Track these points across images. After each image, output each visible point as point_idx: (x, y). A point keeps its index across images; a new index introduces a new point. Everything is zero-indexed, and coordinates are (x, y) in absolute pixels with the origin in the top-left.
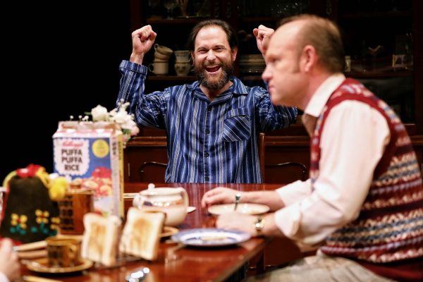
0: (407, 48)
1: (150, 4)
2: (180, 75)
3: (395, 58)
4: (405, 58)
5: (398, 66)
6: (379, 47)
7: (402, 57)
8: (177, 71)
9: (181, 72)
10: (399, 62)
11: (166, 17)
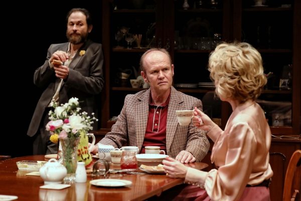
0: (289, 74)
1: (116, 39)
2: (134, 87)
3: (282, 81)
4: (288, 82)
5: (283, 86)
6: (270, 73)
7: (287, 81)
8: (133, 85)
9: (135, 85)
10: (284, 84)
11: (126, 48)
